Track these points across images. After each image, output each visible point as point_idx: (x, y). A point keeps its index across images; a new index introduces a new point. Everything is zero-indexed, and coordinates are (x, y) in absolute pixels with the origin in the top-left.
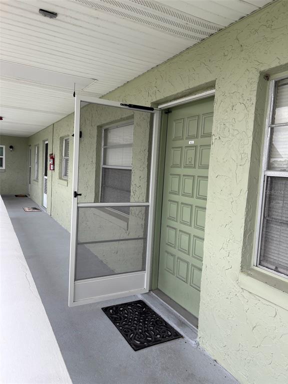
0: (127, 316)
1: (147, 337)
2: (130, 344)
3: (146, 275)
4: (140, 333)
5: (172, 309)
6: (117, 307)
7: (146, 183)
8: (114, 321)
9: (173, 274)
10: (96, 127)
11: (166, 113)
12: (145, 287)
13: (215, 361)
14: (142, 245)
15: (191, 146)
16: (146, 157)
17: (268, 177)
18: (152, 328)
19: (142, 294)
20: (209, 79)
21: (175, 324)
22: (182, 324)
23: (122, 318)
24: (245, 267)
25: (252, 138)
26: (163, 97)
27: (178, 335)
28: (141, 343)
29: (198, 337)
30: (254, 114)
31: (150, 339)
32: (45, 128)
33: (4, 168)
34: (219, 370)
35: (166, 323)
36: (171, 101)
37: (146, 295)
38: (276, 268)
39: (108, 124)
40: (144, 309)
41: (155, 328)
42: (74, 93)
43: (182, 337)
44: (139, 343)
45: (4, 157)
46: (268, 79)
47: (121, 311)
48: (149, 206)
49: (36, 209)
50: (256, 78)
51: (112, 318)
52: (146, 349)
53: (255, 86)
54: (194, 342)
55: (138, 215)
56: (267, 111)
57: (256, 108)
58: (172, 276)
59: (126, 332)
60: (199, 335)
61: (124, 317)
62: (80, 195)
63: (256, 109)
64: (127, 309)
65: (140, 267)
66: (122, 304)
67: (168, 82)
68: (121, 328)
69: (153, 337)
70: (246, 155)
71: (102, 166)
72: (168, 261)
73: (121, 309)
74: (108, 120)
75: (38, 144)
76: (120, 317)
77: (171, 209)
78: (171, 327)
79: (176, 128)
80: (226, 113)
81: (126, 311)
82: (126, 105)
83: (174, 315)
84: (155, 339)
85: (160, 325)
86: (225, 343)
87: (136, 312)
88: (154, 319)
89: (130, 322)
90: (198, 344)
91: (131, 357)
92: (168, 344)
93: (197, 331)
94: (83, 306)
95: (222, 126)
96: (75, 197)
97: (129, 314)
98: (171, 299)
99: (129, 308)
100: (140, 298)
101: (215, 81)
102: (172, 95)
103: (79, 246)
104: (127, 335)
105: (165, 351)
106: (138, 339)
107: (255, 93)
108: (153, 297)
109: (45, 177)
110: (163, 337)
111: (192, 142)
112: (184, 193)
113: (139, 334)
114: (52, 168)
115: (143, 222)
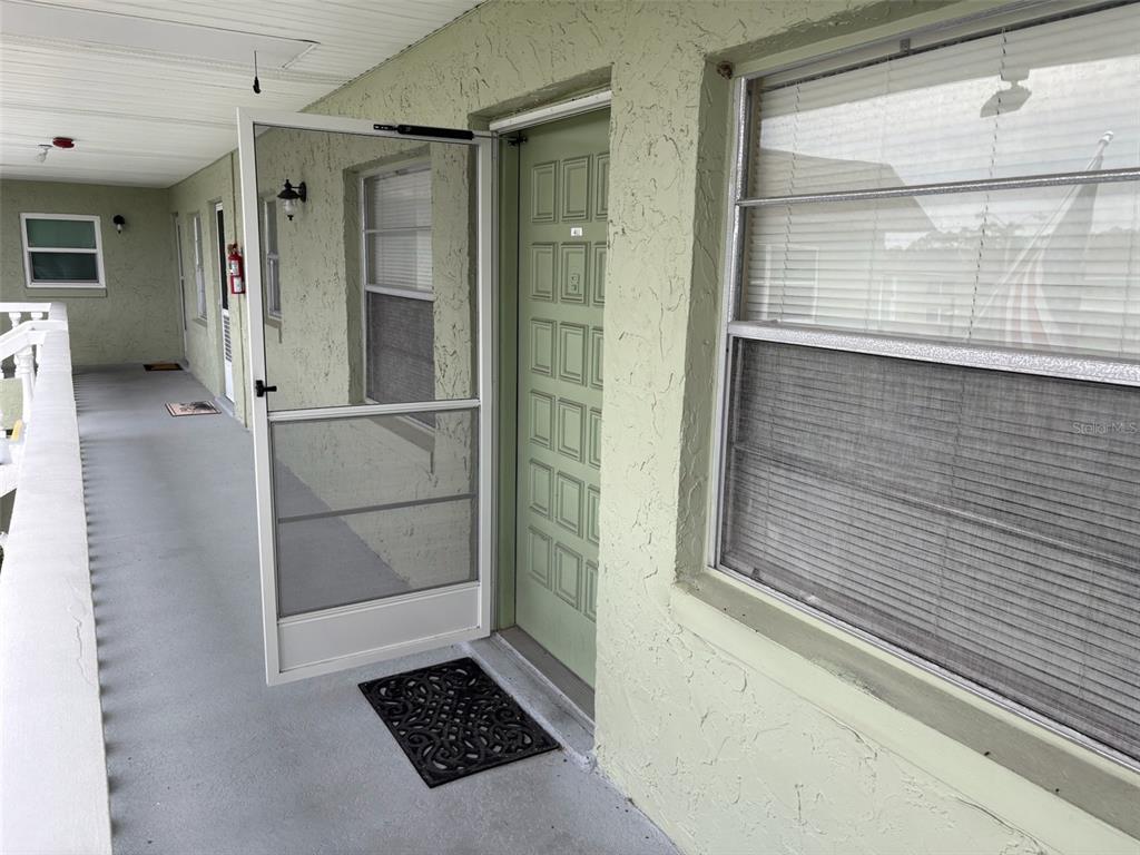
0: (422, 700)
1: (468, 751)
2: (420, 772)
3: (481, 592)
4: (452, 743)
5: (544, 677)
6: (400, 680)
7: (469, 344)
8: (387, 715)
9: (548, 586)
10: (340, 174)
11: (513, 143)
12: (480, 623)
13: (630, 800)
14: (469, 514)
15: (576, 243)
16: (466, 271)
17: (736, 339)
18: (485, 729)
19: (472, 643)
20: (597, 63)
21: (544, 715)
22: (563, 715)
23: (410, 706)
24: (687, 572)
25: (691, 237)
26: (496, 103)
27: (548, 744)
28: (450, 767)
29: (595, 748)
30: (695, 171)
31: (476, 756)
32: (210, 162)
33: (102, 283)
34: (634, 823)
35: (523, 714)
36: (519, 112)
37: (484, 644)
38: (756, 571)
39: (371, 164)
40: (474, 681)
41: (492, 729)
42: (257, 82)
43: (559, 747)
44: (443, 767)
45: (99, 251)
46: (730, 75)
47: (411, 689)
48: (477, 409)
49: (203, 406)
50: (696, 72)
51: (383, 708)
52: (459, 780)
53: (695, 94)
54: (584, 760)
55: (453, 432)
56: (730, 162)
57: (698, 153)
58: (546, 590)
59: (415, 743)
60: (598, 743)
61: (414, 705)
62: (274, 389)
63: (699, 157)
64: (427, 684)
65: (466, 573)
66: (415, 672)
67: (504, 58)
68: (403, 733)
69: (483, 753)
70: (681, 282)
71: (365, 287)
72: (535, 554)
73: (412, 684)
74: (370, 157)
75: (198, 212)
76: (405, 706)
77: (538, 415)
78: (537, 723)
79: (539, 188)
80: (637, 164)
81: (422, 689)
82: (390, 128)
83: (547, 694)
84: (487, 755)
85: (507, 720)
86: (650, 757)
87: (449, 689)
88: (495, 705)
89: (428, 716)
90: (595, 764)
91: (418, 803)
92: (519, 766)
93: (593, 727)
94: (309, 682)
95: (629, 197)
96: (260, 394)
97: (429, 697)
98: (546, 651)
99: (431, 682)
100: (467, 651)
101: (608, 70)
102: (517, 99)
103: (282, 527)
104: (415, 750)
105: (507, 783)
106: (442, 759)
107: (696, 114)
108: (499, 648)
109: (225, 312)
110: (509, 751)
111: (576, 232)
112: (565, 371)
113: (447, 745)
114: (237, 289)
115: (467, 453)
